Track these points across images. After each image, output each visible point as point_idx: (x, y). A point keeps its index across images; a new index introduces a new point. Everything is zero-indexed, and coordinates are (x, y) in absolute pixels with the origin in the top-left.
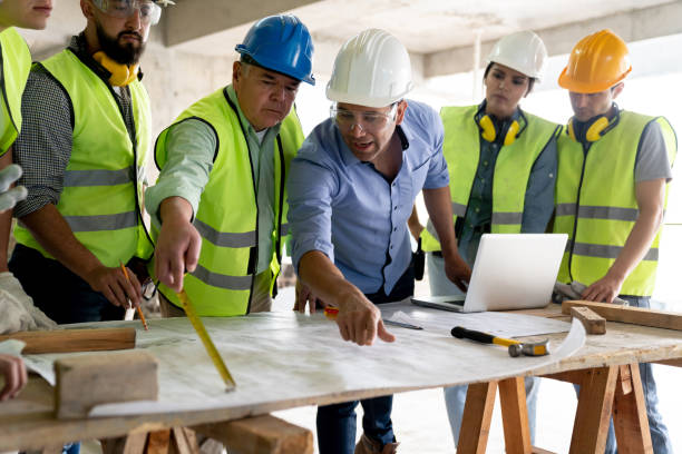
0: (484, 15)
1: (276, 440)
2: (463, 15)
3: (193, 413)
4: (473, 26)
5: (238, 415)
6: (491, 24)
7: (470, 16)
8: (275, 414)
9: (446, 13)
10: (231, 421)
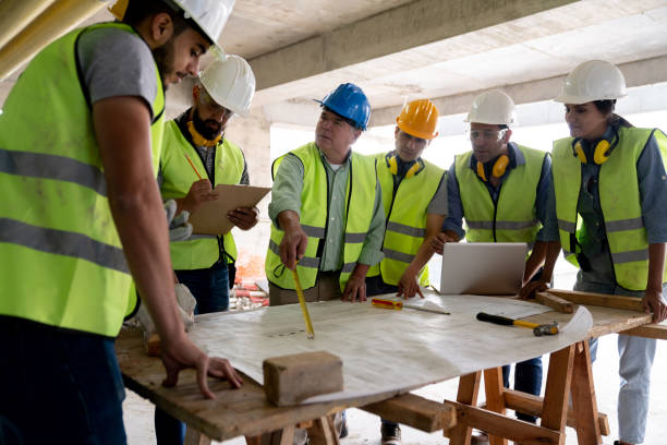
0: (411, 86)
1: (434, 416)
2: (396, 86)
3: (364, 398)
4: (401, 93)
5: (391, 395)
6: (415, 92)
7: (401, 87)
8: (414, 392)
9: (386, 85)
10: (388, 399)
